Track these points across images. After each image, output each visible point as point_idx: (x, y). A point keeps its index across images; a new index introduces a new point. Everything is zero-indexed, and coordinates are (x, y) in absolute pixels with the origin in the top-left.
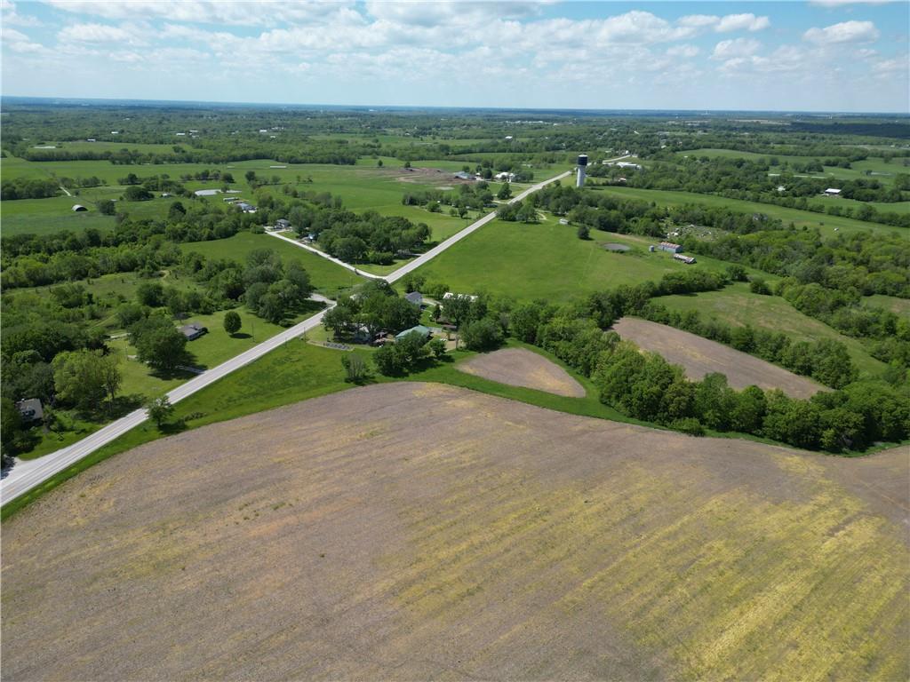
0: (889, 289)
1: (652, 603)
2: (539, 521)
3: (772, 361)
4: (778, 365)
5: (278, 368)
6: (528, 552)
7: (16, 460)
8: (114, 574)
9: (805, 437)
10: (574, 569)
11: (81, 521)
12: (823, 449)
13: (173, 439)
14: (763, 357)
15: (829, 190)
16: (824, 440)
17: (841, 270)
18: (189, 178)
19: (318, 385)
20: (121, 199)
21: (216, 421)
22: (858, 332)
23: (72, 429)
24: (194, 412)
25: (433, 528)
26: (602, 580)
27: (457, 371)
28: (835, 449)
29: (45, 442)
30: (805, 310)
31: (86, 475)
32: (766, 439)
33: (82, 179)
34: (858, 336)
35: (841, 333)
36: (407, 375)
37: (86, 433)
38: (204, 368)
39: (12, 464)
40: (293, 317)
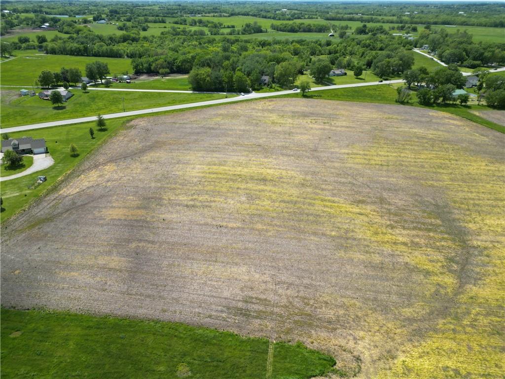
1: (479, 200)
2: (447, 161)
5: (367, 91)
6: (426, 166)
7: (253, 92)
8: (260, 121)
10: (446, 178)
11: (260, 108)
13: (304, 100)
18: (393, 28)
19: (381, 100)
20: (353, 34)
21: (325, 99)
23: (274, 88)
24: (319, 94)
25: (386, 146)
26: (459, 185)
27: (468, 112)
29: (264, 90)
31: (269, 99)
33: (341, 26)
36: (434, 107)
37: (278, 90)
38: (335, 84)
39: (251, 93)
40: (392, 77)
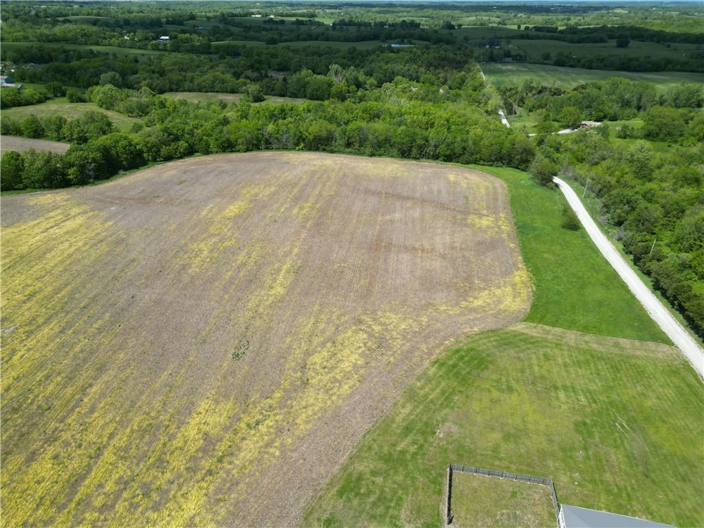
0: (174, 87)
3: (59, 140)
4: (65, 142)
9: (55, 178)
12: (74, 184)
14: (52, 139)
15: (162, 37)
16: (71, 177)
17: (140, 77)
22: (140, 113)
28: (82, 181)
30: (104, 106)
32: (29, 189)
34: (141, 116)
35: (129, 116)
